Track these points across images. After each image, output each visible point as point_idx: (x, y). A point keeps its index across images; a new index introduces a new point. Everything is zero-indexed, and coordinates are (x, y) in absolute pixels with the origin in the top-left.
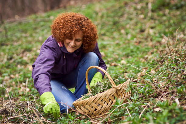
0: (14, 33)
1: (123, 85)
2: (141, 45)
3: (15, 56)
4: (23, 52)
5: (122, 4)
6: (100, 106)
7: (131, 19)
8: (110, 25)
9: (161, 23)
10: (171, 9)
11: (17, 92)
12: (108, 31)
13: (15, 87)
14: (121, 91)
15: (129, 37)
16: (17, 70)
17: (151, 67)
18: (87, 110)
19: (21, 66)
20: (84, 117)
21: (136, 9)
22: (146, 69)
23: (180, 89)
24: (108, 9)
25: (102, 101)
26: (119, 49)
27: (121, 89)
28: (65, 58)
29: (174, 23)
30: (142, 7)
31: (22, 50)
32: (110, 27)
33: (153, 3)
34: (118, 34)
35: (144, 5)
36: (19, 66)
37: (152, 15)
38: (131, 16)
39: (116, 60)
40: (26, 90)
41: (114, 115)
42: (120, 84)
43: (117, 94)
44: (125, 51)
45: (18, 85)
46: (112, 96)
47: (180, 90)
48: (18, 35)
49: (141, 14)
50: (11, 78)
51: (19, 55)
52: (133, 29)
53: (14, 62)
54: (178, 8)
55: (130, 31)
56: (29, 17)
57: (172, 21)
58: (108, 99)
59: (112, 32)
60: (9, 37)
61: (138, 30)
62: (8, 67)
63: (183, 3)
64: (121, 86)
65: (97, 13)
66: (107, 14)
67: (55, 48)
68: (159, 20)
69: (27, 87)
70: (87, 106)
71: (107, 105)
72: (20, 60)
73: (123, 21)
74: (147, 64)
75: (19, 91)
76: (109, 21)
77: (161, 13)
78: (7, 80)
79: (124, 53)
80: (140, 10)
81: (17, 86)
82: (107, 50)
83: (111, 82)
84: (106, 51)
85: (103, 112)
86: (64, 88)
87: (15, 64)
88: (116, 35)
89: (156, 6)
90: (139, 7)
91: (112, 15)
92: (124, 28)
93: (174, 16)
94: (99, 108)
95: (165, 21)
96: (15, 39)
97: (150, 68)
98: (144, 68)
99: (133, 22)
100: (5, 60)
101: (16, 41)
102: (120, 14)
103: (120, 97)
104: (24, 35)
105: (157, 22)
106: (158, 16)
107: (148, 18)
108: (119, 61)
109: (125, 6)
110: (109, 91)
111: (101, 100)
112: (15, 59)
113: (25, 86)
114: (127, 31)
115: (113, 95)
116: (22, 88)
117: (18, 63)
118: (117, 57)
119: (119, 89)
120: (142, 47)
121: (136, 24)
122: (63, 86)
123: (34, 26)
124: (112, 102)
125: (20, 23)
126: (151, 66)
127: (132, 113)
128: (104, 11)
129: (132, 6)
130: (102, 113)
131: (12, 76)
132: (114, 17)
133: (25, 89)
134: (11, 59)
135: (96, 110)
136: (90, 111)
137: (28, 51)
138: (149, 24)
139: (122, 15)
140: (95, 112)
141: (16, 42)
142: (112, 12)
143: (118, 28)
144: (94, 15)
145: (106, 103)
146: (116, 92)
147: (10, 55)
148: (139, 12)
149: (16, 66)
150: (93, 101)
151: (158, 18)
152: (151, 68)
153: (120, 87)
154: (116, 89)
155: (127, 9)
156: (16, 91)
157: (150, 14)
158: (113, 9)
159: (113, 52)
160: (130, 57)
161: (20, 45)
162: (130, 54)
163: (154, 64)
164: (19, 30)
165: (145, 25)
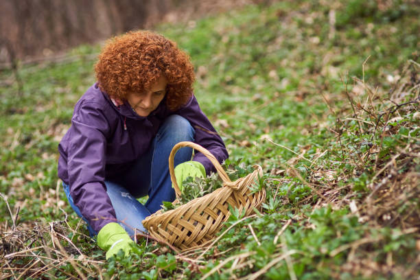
0: (39, 88)
1: (245, 181)
2: (308, 100)
3: (37, 133)
4: (55, 126)
5: (273, 16)
6: (199, 226)
7: (291, 47)
8: (246, 61)
9: (356, 53)
10: (378, 22)
11: (38, 210)
12: (239, 75)
13: (35, 199)
14: (243, 193)
15: (285, 84)
16: (41, 164)
17: (317, 143)
18: (171, 234)
19: (49, 155)
20: (165, 249)
21: (302, 25)
22: (306, 148)
23: (359, 182)
24: (241, 28)
25: (201, 215)
26: (259, 111)
27: (242, 189)
28: (126, 129)
29: (383, 52)
30: (316, 21)
31: (53, 121)
32: (245, 65)
33: (339, 10)
34: (262, 80)
35: (321, 16)
36: (45, 156)
37: (336, 36)
38: (293, 41)
39: (252, 134)
40: (56, 204)
41: (225, 241)
42: (239, 177)
43: (235, 199)
44: (272, 115)
45: (41, 195)
46: (224, 204)
47: (358, 184)
48: (48, 90)
49: (314, 35)
50: (27, 181)
51: (46, 131)
52: (296, 69)
53: (35, 147)
54: (393, 20)
55: (289, 72)
56: (74, 51)
57: (378, 48)
58: (216, 211)
59: (250, 77)
60: (27, 95)
61: (305, 71)
62: (21, 158)
63: (404, 7)
64: (242, 182)
65: (219, 38)
66: (240, 37)
67: (102, 109)
68: (351, 47)
69: (58, 199)
70: (171, 227)
71: (213, 223)
72: (47, 143)
73: (274, 52)
74: (311, 138)
75: (42, 207)
76: (243, 53)
77: (357, 31)
78: (18, 186)
79: (269, 119)
80: (312, 27)
81: (38, 197)
82: (235, 114)
83: (221, 176)
84: (231, 117)
85: (205, 237)
86: (125, 196)
87: (38, 151)
88: (257, 82)
89: (346, 17)
90: (309, 20)
91: (250, 39)
92: (275, 66)
93: (385, 36)
94: (196, 230)
95: (364, 49)
96: (38, 98)
97: (315, 146)
98: (304, 146)
99: (294, 53)
100: (16, 144)
101: (42, 104)
102: (267, 37)
103: (241, 206)
104: (59, 89)
105: (347, 51)
106: (350, 38)
107: (328, 43)
108: (258, 136)
109: (280, 20)
110: (217, 194)
111: (201, 212)
112: (37, 140)
113: (55, 197)
114: (282, 73)
115: (225, 202)
116: (49, 200)
117: (43, 149)
118: (254, 127)
119: (239, 188)
120: (309, 105)
121: (302, 56)
122: (123, 191)
123: (81, 71)
124: (224, 217)
125: (53, 66)
126: (317, 141)
127: (262, 235)
128: (235, 33)
129: (293, 19)
130: (204, 240)
131: (29, 176)
132: (255, 43)
133: (54, 201)
134: (28, 140)
135: (189, 234)
136: (178, 237)
137: (64, 123)
138: (330, 55)
139: (272, 40)
140: (188, 238)
141: (42, 107)
142: (252, 33)
143: (261, 66)
144: (212, 42)
145: (211, 220)
146: (232, 195)
147: (26, 134)
148: (310, 31)
149: (39, 155)
150: (184, 215)
151: (349, 43)
152: (317, 145)
153: (240, 185)
154: (232, 189)
155: (284, 26)
156: (37, 208)
157: (332, 35)
158: (254, 27)
159: (247, 118)
160: (282, 127)
161: (48, 112)
162: (282, 122)
163: (324, 138)
164: (49, 81)
165: (321, 60)
